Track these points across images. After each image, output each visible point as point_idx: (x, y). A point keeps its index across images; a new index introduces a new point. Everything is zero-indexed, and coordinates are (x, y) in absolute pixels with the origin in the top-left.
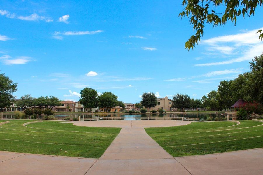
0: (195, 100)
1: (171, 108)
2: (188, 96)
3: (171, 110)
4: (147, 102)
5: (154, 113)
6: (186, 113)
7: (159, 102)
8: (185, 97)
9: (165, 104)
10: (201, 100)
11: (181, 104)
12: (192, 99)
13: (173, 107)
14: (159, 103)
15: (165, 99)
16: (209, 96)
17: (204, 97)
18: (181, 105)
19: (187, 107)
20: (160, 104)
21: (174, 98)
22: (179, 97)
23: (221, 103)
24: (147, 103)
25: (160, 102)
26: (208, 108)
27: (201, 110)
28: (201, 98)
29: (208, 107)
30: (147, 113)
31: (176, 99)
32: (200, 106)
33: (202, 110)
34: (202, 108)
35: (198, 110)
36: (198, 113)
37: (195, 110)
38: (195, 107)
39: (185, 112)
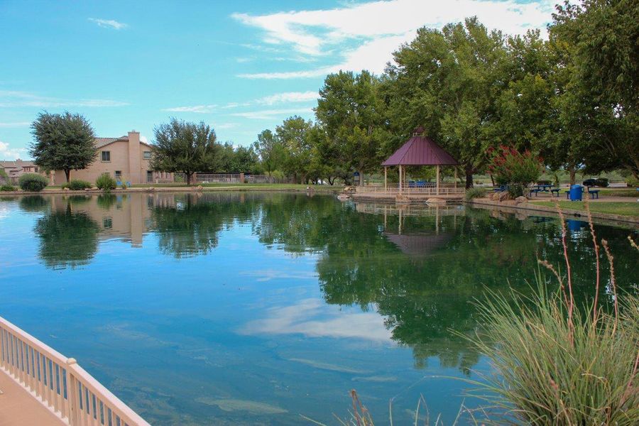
0: (235, 147)
1: (149, 172)
2: (211, 129)
3: (150, 179)
4: (53, 147)
5: (80, 193)
6: (200, 191)
7: (106, 149)
8: (198, 134)
9: (128, 158)
10: (256, 144)
11: (185, 156)
12: (226, 145)
13: (158, 169)
14: (106, 156)
15: (128, 141)
16: (280, 135)
17: (266, 135)
18: (185, 160)
19: (206, 170)
20: (109, 159)
21: (161, 138)
22: (177, 132)
23: (329, 155)
24: (52, 153)
25: (108, 153)
26: (278, 173)
27: (255, 182)
28: (256, 139)
29: (276, 171)
30: (46, 190)
31: (165, 139)
32: (252, 167)
33: (258, 181)
34: (257, 173)
35: (246, 182)
36: (245, 190)
37: (233, 179)
38: (236, 173)
39: (199, 187)
